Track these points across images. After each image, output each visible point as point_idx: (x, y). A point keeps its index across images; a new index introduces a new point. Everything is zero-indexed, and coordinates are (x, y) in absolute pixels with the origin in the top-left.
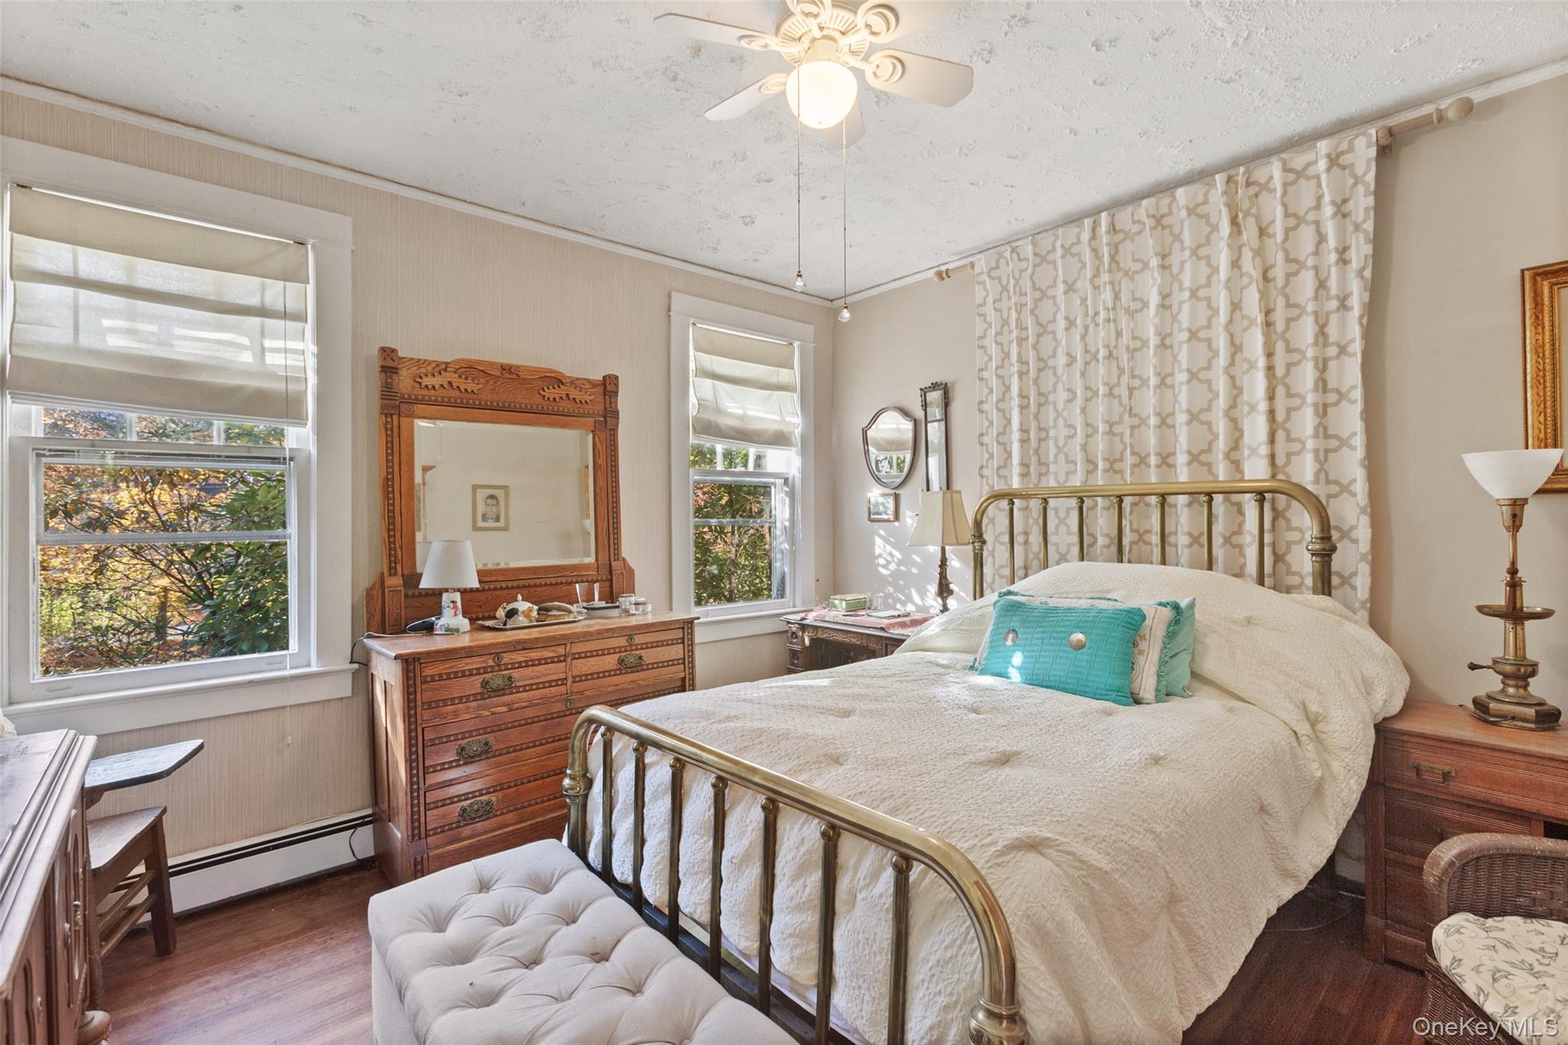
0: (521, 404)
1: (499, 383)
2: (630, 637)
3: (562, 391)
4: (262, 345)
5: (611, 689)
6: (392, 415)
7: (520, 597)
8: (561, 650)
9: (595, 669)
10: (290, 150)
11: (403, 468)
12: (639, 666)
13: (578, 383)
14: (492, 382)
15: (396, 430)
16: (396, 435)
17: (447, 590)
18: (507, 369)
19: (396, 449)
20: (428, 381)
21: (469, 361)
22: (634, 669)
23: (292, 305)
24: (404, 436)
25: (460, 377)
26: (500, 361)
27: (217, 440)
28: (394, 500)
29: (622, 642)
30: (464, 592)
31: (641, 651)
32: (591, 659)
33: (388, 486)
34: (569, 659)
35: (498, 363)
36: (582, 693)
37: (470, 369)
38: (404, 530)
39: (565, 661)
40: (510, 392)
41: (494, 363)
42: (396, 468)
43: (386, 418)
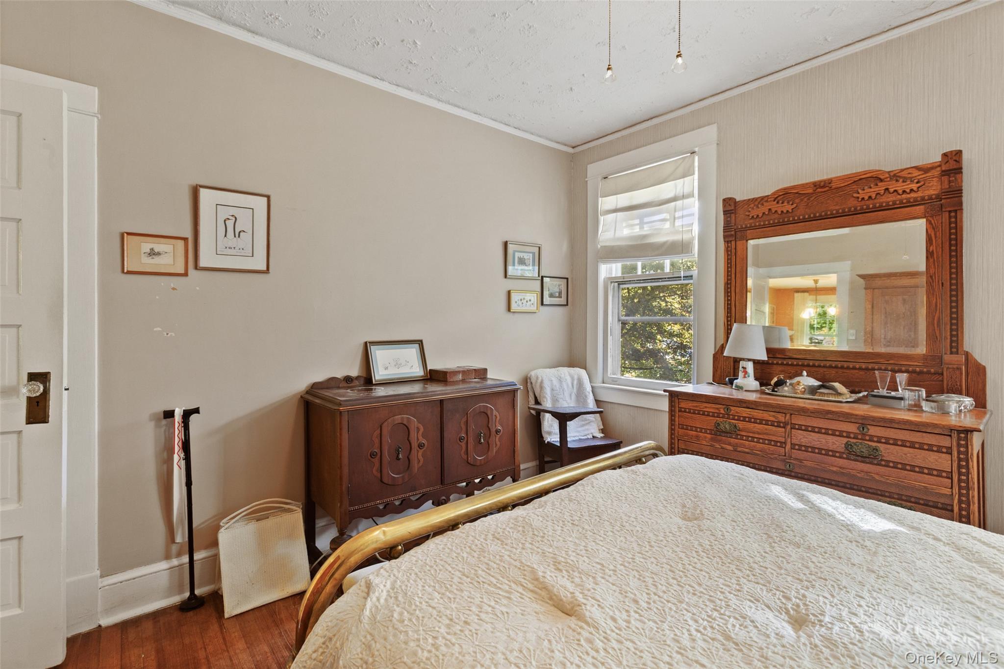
0: (831, 211)
1: (812, 199)
2: (863, 426)
3: (881, 187)
4: (674, 216)
5: (835, 469)
6: (731, 241)
7: (805, 373)
8: (781, 417)
9: (817, 444)
10: (686, 104)
11: (737, 276)
12: (872, 458)
13: (903, 174)
14: (805, 199)
15: (733, 251)
16: (733, 254)
17: (743, 359)
18: (817, 185)
19: (733, 263)
20: (754, 213)
21: (785, 189)
22: (867, 460)
23: (687, 190)
24: (739, 253)
25: (778, 203)
26: (812, 180)
27: (667, 269)
28: (731, 297)
29: (852, 428)
30: (756, 363)
31: (879, 445)
32: (813, 434)
33: (728, 289)
34: (789, 427)
35: (811, 183)
36: (801, 461)
37: (784, 195)
38: (737, 317)
39: (784, 427)
40: (822, 203)
41: (807, 184)
42: (733, 276)
43: (728, 244)
